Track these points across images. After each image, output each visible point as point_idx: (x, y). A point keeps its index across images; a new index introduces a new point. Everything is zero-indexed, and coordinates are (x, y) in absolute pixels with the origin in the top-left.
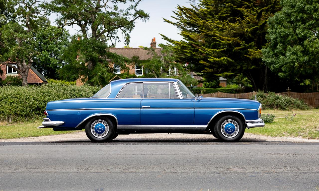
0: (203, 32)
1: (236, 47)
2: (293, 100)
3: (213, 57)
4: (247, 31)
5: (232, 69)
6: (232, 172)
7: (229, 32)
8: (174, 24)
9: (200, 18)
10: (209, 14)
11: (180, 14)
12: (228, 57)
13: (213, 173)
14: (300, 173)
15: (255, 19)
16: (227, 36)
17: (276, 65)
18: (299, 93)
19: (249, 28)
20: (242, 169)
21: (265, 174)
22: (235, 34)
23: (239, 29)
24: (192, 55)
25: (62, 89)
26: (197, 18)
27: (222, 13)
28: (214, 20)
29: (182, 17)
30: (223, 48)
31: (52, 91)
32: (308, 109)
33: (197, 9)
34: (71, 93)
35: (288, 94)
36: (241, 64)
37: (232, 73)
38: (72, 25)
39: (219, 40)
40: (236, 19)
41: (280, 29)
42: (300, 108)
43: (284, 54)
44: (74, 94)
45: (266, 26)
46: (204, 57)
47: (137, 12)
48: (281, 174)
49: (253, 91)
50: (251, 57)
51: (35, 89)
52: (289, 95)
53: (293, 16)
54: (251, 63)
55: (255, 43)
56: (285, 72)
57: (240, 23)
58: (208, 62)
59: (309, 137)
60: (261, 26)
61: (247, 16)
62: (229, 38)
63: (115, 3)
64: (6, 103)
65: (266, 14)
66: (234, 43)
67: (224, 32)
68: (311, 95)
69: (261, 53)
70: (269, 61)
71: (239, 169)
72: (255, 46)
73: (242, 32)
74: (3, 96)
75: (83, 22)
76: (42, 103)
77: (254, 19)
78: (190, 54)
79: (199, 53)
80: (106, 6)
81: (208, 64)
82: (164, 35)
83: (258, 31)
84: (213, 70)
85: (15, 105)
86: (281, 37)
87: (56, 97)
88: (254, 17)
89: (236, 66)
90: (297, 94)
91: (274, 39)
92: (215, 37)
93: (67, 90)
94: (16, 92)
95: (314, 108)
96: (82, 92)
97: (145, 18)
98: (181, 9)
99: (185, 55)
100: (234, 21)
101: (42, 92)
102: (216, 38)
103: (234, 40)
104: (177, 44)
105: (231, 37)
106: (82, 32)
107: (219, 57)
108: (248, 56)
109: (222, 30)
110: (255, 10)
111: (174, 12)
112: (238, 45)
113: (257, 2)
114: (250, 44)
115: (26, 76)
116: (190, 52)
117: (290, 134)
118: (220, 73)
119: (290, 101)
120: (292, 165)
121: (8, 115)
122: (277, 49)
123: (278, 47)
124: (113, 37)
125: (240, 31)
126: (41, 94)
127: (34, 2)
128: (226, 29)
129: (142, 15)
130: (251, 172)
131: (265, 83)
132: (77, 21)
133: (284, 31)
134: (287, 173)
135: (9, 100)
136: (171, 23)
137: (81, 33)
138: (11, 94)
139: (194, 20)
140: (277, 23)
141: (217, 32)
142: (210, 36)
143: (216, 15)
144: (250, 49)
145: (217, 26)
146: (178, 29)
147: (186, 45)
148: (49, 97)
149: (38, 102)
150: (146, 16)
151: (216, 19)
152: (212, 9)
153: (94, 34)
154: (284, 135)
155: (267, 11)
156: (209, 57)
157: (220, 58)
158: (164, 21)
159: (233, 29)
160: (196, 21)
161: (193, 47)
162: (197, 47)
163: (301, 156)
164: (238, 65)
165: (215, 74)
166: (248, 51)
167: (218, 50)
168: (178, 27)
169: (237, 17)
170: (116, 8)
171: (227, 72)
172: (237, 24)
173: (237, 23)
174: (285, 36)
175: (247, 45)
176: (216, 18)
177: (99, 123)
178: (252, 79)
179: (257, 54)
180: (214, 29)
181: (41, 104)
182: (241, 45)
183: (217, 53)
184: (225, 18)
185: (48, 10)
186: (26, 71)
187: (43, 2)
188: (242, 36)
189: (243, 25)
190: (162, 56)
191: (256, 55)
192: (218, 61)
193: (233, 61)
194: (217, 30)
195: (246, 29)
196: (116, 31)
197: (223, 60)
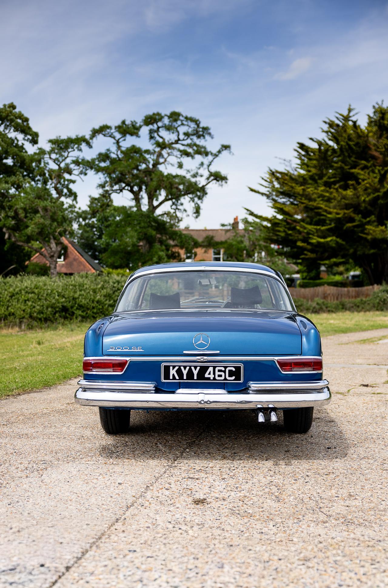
0: (302, 203)
1: (348, 223)
3: (316, 237)
4: (364, 201)
5: (342, 253)
7: (338, 203)
8: (263, 194)
11: (271, 180)
12: (337, 237)
15: (377, 183)
16: (336, 208)
19: (368, 197)
22: (347, 204)
23: (352, 198)
24: (287, 234)
26: (294, 185)
27: (329, 178)
28: (317, 187)
30: (330, 224)
36: (355, 247)
37: (343, 259)
38: (122, 191)
39: (325, 213)
40: (350, 183)
46: (304, 237)
47: (211, 174)
50: (369, 237)
54: (369, 245)
55: (375, 217)
57: (355, 189)
58: (309, 243)
60: (385, 192)
61: (363, 180)
62: (339, 211)
63: (179, 158)
66: (346, 217)
67: (332, 202)
72: (374, 221)
73: (356, 202)
75: (136, 189)
77: (374, 184)
78: (284, 233)
79: (297, 232)
80: (166, 162)
81: (309, 247)
82: (250, 209)
83: (381, 201)
84: (317, 254)
88: (374, 181)
89: (348, 250)
92: (319, 209)
97: (222, 182)
98: (272, 173)
99: (277, 235)
100: (346, 187)
102: (320, 211)
103: (345, 214)
104: (266, 219)
105: (341, 209)
106: (134, 201)
107: (324, 237)
108: (364, 236)
109: (329, 200)
110: (377, 171)
111: (263, 179)
112: (352, 220)
113: (379, 161)
114: (368, 219)
115: (54, 263)
116: (284, 231)
124: (179, 209)
125: (354, 201)
127: (65, 157)
128: (334, 198)
129: (218, 177)
132: (128, 186)
136: (259, 192)
137: (133, 203)
139: (289, 187)
141: (321, 202)
142: (313, 209)
143: (320, 180)
144: (368, 225)
145: (322, 194)
147: (279, 222)
150: (224, 179)
151: (321, 186)
152: (314, 172)
153: (150, 204)
156: (310, 238)
157: (326, 239)
158: (249, 190)
159: (344, 199)
160: (293, 188)
161: (288, 223)
162: (295, 224)
164: (351, 249)
165: (317, 261)
166: (366, 229)
167: (324, 228)
168: (267, 199)
169: (352, 180)
170: (181, 166)
171: (336, 257)
172: (351, 192)
173: (351, 190)
175: (364, 221)
176: (321, 184)
179: (378, 232)
180: (318, 200)
182: (356, 220)
183: (322, 231)
184: (335, 183)
186: (55, 255)
187: (78, 157)
188: (356, 207)
189: (359, 192)
191: (376, 234)
192: (323, 243)
193: (344, 243)
194: (322, 200)
195: (363, 198)
196: (182, 200)
197: (331, 241)
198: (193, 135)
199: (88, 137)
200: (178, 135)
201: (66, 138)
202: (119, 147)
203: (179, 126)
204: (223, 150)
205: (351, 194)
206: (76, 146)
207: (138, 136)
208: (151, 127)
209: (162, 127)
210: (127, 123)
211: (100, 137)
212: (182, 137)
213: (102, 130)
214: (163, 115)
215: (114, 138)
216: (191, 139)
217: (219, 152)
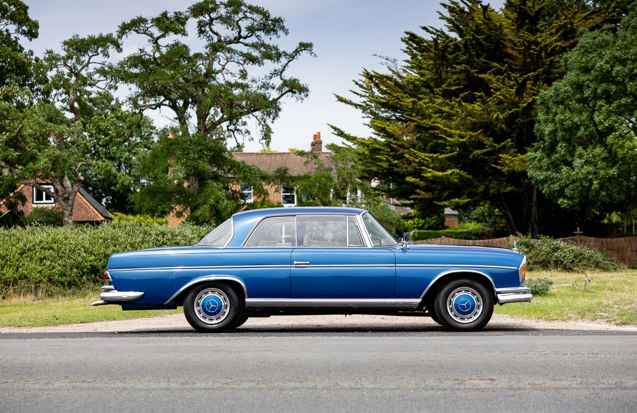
0: (412, 121)
1: (476, 149)
2: (588, 252)
3: (431, 170)
4: (497, 118)
5: (467, 191)
6: (469, 387)
7: (462, 121)
8: (356, 106)
9: (406, 93)
10: (424, 86)
11: (368, 86)
12: (461, 169)
13: (433, 389)
14: (602, 389)
15: (513, 94)
16: (459, 129)
17: (554, 183)
18: (598, 239)
19: (502, 113)
20: (488, 382)
21: (534, 390)
22: (474, 124)
23: (481, 115)
24: (391, 165)
25: (140, 233)
26: (400, 94)
27: (450, 85)
28: (433, 98)
29: (372, 92)
30: (451, 152)
31: (120, 237)
32: (615, 270)
33: (401, 77)
34: (157, 240)
35: (576, 241)
36: (487, 183)
37: (468, 198)
38: (160, 107)
39: (444, 136)
40: (476, 95)
41: (562, 113)
42: (600, 268)
43: (569, 164)
44: (163, 241)
45: (534, 109)
46: (415, 169)
47: (285, 84)
48: (565, 392)
49: (509, 236)
50: (505, 169)
51: (88, 233)
52: (579, 242)
53: (588, 87)
54: (505, 180)
55: (512, 141)
56: (571, 198)
57: (484, 102)
58: (422, 178)
59: (619, 322)
60: (524, 108)
61: (497, 90)
62: (463, 133)
63: (242, 64)
64: (31, 259)
65: (533, 85)
66: (473, 141)
67: (454, 120)
68: (621, 241)
69: (523, 161)
70: (542, 177)
71: (482, 381)
72: (512, 147)
73: (487, 121)
74: (26, 246)
75: (181, 103)
76: (101, 260)
77: (510, 96)
78: (387, 163)
79: (405, 162)
80: (224, 70)
81: (422, 183)
82: (338, 127)
83: (519, 119)
84: (433, 194)
85: (48, 263)
86: (565, 130)
87: (128, 247)
88: (510, 91)
89: (477, 187)
90: (595, 241)
91: (551, 133)
92: (435, 130)
93: (150, 234)
94: (50, 239)
95: (628, 268)
96: (179, 238)
97: (300, 94)
98: (370, 77)
99: (377, 165)
100: (472, 100)
101: (101, 238)
102: (437, 132)
103: (471, 137)
104: (362, 143)
105: (467, 130)
106: (178, 121)
107: (443, 170)
108: (499, 167)
109: (449, 117)
110: (512, 78)
111: (357, 83)
112: (481, 145)
113: (517, 63)
115: (69, 208)
116: (388, 161)
117: (582, 314)
118: (445, 200)
119: (581, 254)
120: (587, 374)
121: (36, 283)
122: (557, 153)
123: (559, 148)
124: (238, 130)
125: (484, 118)
126: (100, 241)
127: (85, 64)
128: (457, 114)
129: (294, 87)
130: (506, 387)
131: (533, 219)
132: (170, 99)
133: (569, 118)
134: (576, 388)
135: (37, 254)
136: (350, 103)
137: (177, 124)
138: (41, 242)
139: (394, 98)
140: (558, 103)
141: (439, 120)
142: (426, 129)
143: (436, 88)
144: (503, 153)
145: (439, 109)
146: (364, 115)
147: (380, 147)
148: (114, 248)
149: (93, 257)
150: (303, 90)
151: (438, 96)
152: (429, 76)
153: (201, 125)
154: (570, 319)
155: (536, 79)
156: (423, 170)
157: (445, 171)
158: (337, 99)
159: (470, 115)
160: (398, 99)
161: (393, 149)
162: (401, 151)
163: (604, 356)
164: (480, 185)
165: (435, 202)
166: (500, 158)
167: (442, 155)
168: (363, 112)
169: (478, 92)
170: (244, 75)
171: (459, 198)
172: (479, 106)
173: (478, 103)
174: (571, 127)
175: (497, 146)
176: (438, 94)
177: (210, 294)
178: (507, 211)
179: (517, 163)
180: (434, 116)
181: (100, 262)
182: (486, 145)
183: (440, 161)
184: (456, 94)
185: (112, 79)
186: (71, 198)
187: (104, 64)
188: (487, 128)
189: (489, 107)
190: (333, 167)
191: (514, 166)
192: (441, 177)
193: (470, 177)
194: (440, 117)
195: (495, 115)
196: (244, 118)
197: (452, 174)
198: (259, 30)
199: (115, 36)
200: (240, 32)
201: (87, 38)
202: (158, 48)
203: (240, 19)
204: (301, 50)
205: (480, 108)
206: (100, 49)
207: (184, 34)
208: (201, 18)
209: (216, 19)
210: (169, 16)
211: (132, 35)
212: (244, 33)
213: (136, 25)
214: (218, 3)
215: (151, 35)
216: (257, 36)
217: (297, 52)
